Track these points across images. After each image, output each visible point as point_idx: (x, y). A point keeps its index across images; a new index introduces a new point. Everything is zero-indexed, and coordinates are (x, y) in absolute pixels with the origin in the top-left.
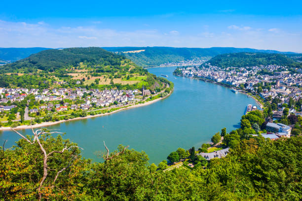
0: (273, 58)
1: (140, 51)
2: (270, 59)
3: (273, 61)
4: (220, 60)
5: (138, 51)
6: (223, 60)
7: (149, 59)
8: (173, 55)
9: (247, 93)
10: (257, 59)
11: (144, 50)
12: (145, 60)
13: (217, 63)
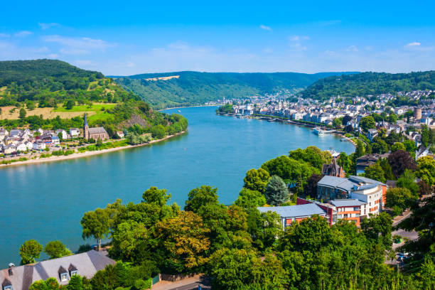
0: (425, 79)
1: (170, 78)
2: (417, 81)
3: (424, 85)
4: (320, 88)
5: (166, 79)
6: (325, 87)
7: (186, 92)
8: (237, 86)
9: (343, 134)
10: (392, 81)
11: (177, 77)
12: (177, 94)
13: (315, 93)
